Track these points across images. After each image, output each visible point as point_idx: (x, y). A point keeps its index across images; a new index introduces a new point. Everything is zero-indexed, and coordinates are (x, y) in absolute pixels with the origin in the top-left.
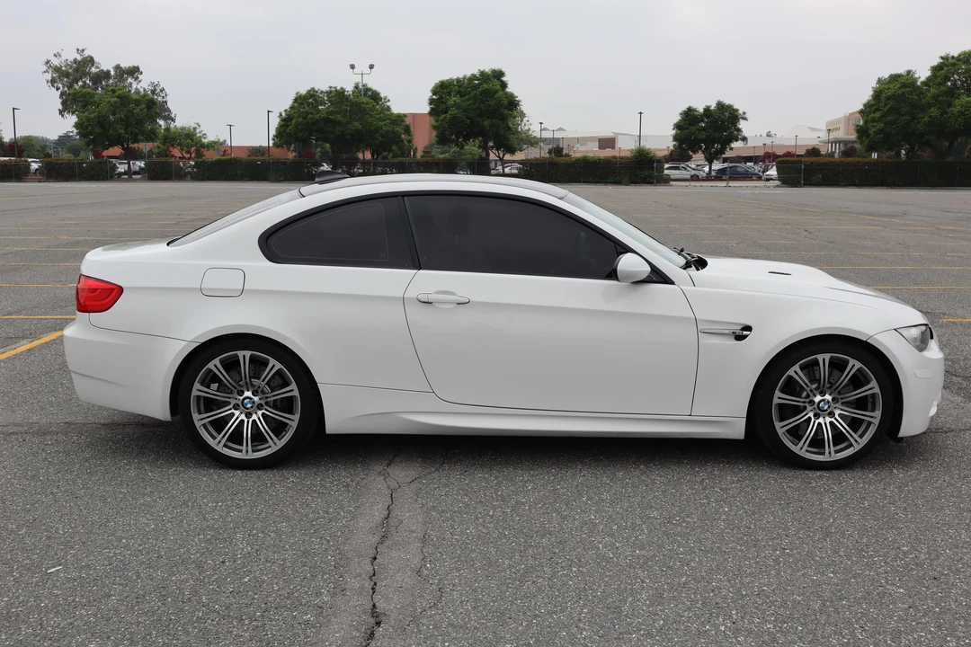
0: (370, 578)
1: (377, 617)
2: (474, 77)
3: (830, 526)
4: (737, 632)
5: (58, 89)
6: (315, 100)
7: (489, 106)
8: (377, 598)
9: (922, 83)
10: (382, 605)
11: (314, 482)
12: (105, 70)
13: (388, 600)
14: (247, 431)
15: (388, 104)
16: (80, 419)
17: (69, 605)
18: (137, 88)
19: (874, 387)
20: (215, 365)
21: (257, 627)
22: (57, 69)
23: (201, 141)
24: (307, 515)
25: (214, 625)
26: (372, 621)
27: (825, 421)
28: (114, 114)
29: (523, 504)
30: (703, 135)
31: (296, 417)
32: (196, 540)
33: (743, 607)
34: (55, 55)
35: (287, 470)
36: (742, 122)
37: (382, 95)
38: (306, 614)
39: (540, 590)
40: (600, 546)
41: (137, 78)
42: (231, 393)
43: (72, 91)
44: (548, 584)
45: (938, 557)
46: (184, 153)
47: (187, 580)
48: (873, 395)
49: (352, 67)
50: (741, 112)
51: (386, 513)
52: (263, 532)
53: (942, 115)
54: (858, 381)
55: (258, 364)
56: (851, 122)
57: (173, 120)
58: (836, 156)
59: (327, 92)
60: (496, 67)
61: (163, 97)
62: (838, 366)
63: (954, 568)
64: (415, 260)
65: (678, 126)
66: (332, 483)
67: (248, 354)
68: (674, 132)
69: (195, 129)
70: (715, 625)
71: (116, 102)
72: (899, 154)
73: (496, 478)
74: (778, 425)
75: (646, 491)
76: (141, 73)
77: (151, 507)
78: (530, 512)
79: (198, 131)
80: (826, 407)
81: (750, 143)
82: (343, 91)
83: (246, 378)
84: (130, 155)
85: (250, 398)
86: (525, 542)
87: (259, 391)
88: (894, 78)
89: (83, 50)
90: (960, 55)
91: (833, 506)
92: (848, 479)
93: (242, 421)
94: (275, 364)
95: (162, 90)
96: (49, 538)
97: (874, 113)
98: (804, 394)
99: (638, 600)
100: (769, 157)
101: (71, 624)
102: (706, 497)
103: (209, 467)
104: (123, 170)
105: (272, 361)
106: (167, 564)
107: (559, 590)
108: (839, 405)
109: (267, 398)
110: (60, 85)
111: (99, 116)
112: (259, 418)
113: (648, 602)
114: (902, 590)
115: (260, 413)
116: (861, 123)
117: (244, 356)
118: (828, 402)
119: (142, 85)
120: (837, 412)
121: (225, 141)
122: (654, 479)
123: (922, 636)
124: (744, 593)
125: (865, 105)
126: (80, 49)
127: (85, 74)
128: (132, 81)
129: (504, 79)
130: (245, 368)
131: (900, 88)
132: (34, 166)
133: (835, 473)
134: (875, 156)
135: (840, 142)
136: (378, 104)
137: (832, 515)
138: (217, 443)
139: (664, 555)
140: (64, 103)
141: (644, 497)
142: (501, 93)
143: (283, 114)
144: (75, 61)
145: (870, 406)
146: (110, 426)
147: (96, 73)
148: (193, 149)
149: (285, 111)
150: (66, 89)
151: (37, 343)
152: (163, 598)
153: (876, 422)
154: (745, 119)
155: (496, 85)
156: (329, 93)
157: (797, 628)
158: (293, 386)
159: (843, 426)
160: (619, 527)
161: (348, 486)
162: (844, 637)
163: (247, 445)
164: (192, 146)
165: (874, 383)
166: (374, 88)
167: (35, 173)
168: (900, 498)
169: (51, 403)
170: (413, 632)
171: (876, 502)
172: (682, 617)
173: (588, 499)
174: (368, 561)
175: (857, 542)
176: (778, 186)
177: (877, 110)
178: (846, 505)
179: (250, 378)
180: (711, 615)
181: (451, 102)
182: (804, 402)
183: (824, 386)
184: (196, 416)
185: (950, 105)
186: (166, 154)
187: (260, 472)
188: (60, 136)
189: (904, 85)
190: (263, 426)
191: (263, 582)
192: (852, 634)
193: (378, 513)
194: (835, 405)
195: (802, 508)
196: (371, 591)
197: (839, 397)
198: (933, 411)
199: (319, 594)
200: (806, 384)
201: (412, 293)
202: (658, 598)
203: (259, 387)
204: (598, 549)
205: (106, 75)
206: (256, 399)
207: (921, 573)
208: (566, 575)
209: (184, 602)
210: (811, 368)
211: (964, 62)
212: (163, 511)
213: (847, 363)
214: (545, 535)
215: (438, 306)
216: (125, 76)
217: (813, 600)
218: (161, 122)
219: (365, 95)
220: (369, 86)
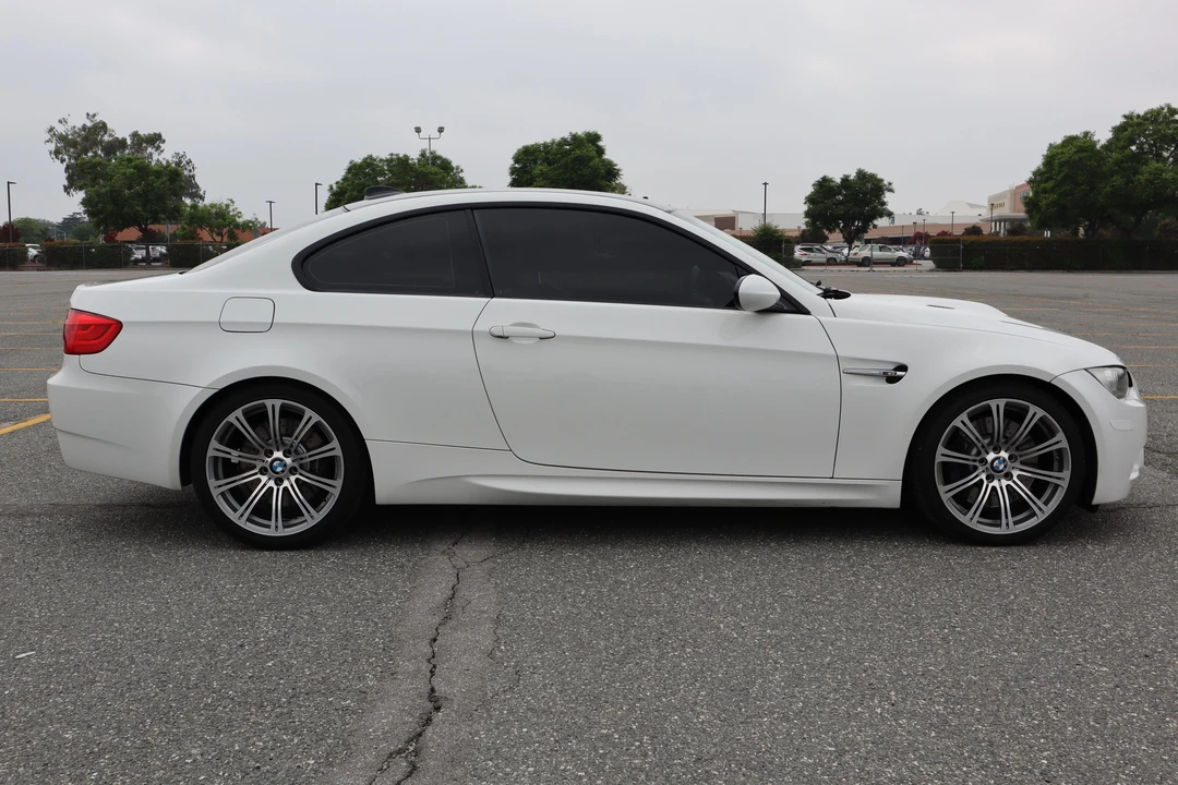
0: (429, 661)
1: (435, 701)
2: (564, 142)
3: (1012, 602)
4: (897, 715)
5: (62, 161)
6: (373, 170)
7: (583, 176)
8: (436, 681)
9: (1102, 147)
10: (442, 688)
11: (360, 563)
12: (120, 138)
13: (449, 682)
14: (277, 502)
15: (461, 175)
16: (69, 501)
17: (41, 692)
18: (158, 160)
19: (1060, 440)
20: (236, 417)
21: (281, 714)
22: (62, 138)
23: (234, 220)
24: (350, 596)
25: (226, 713)
26: (430, 705)
27: (1000, 484)
28: (129, 189)
29: (623, 583)
30: (841, 210)
31: (339, 483)
32: (208, 623)
33: (903, 688)
34: (60, 122)
35: (326, 550)
36: (887, 194)
37: (454, 165)
38: (345, 700)
39: (645, 672)
40: (722, 626)
41: (158, 148)
42: (257, 452)
43: (79, 162)
44: (655, 666)
45: (1148, 634)
46: (214, 235)
47: (194, 665)
48: (1060, 451)
49: (418, 130)
50: (886, 182)
51: (451, 592)
52: (293, 615)
53: (1127, 184)
54: (1040, 433)
55: (290, 417)
56: (1018, 197)
57: (202, 198)
58: (1001, 235)
59: (387, 160)
60: (591, 129)
61: (190, 171)
62: (1015, 415)
63: (1170, 646)
64: (487, 288)
65: (810, 200)
66: (383, 563)
67: (278, 403)
68: (805, 208)
69: (227, 206)
70: (869, 707)
71: (132, 174)
72: (1076, 232)
73: (590, 556)
74: (942, 489)
75: (778, 569)
76: (164, 141)
77: (153, 590)
78: (633, 592)
79: (231, 208)
80: (1001, 467)
81: (897, 223)
82: (406, 158)
83: (275, 436)
84: (149, 238)
85: (281, 460)
86: (626, 622)
87: (293, 450)
88: (1070, 140)
89: (94, 115)
90: (1146, 114)
91: (1013, 583)
92: (1031, 556)
93: (271, 489)
94: (311, 416)
95: (189, 162)
96: (20, 622)
97: (1046, 182)
98: (974, 451)
99: (771, 682)
100: (921, 238)
101: (42, 712)
102: (854, 574)
103: (229, 548)
104: (140, 257)
105: (308, 413)
106: (170, 648)
107: (668, 672)
108: (1017, 464)
109: (301, 459)
110: (66, 157)
111: (112, 191)
112: (292, 486)
113: (783, 684)
114: (1105, 669)
115: (293, 478)
116: (1031, 194)
117: (273, 406)
118: (1004, 460)
119: (164, 156)
120: (1015, 473)
121: (265, 223)
122: (788, 557)
123: (1134, 717)
124: (905, 673)
125: (1034, 173)
126: (91, 113)
127: (96, 143)
128: (153, 151)
129: (600, 143)
130: (274, 422)
131: (1076, 153)
132: (33, 252)
133: (1015, 549)
134: (1048, 234)
135: (1005, 221)
136: (449, 173)
137: (1013, 592)
138: (239, 516)
139: (802, 635)
140: (69, 178)
141: (776, 575)
142: (597, 159)
143: (334, 187)
144: (84, 127)
145: (1056, 465)
146: (107, 507)
147: (109, 142)
148: (225, 230)
149: (337, 183)
150: (73, 161)
151: (22, 425)
152: (162, 685)
153: (1065, 484)
154: (891, 191)
155: (591, 151)
156: (389, 161)
157: (973, 710)
158: (335, 443)
159: (1024, 491)
160: (744, 606)
161: (402, 566)
162: (1034, 719)
163: (277, 520)
164: (224, 226)
165: (1061, 436)
166: (444, 156)
167: (33, 261)
168: (1097, 575)
169: (34, 485)
170: (481, 717)
171: (1067, 578)
172: (826, 698)
173: (705, 578)
174: (426, 642)
175: (1046, 619)
176: (931, 271)
177: (1050, 178)
178: (1031, 581)
179: (281, 436)
180: (863, 696)
181: (537, 171)
182: (974, 461)
183: (998, 441)
184: (212, 483)
185: (1136, 173)
186: (194, 236)
187: (292, 553)
188: (65, 219)
189: (1081, 149)
190: (298, 496)
191: (292, 666)
192: (1045, 715)
193: (440, 593)
194: (1013, 465)
195: (974, 584)
196: (429, 675)
197: (1017, 454)
198: (1134, 475)
199: (361, 678)
200: (977, 439)
201: (483, 326)
202: (796, 679)
203: (292, 446)
204: (719, 628)
205: (122, 144)
206: (288, 461)
207: (1128, 651)
208: (679, 656)
209: (189, 688)
210: (983, 417)
211: (1152, 122)
212: (168, 593)
213: (1026, 410)
214: (651, 615)
215: (516, 341)
216: (144, 145)
217: (992, 680)
218: (188, 201)
219: (433, 164)
220: (439, 153)
